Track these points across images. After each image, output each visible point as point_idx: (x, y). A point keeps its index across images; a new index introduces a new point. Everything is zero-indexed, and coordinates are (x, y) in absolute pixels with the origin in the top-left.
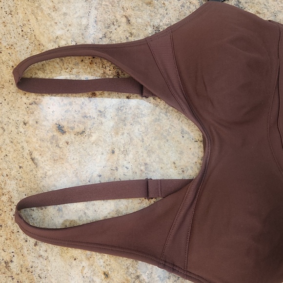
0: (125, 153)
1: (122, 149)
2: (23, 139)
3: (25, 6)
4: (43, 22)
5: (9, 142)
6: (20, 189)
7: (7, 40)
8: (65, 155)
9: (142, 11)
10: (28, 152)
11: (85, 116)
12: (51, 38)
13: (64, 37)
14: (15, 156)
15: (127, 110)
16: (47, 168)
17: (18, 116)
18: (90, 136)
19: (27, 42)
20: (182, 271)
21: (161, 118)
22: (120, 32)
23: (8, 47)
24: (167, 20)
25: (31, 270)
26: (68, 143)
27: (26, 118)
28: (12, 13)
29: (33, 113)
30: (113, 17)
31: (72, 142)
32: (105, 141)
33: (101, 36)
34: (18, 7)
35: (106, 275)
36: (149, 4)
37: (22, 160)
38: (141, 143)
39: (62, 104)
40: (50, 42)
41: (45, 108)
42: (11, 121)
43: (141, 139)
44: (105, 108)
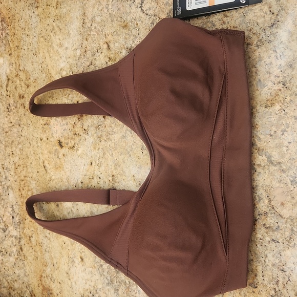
0: (99, 165)
1: (97, 162)
2: (40, 151)
3: (44, 47)
4: (53, 58)
5: (33, 153)
6: (37, 188)
7: (33, 75)
8: (62, 165)
9: (119, 35)
10: (42, 161)
11: (75, 134)
12: (58, 70)
13: (65, 69)
14: (35, 163)
15: (103, 128)
16: (52, 174)
17: (38, 134)
18: (78, 150)
19: (44, 75)
21: (127, 135)
22: (102, 58)
23: (34, 81)
24: (138, 40)
25: (41, 245)
26: (64, 156)
27: (42, 136)
28: (37, 54)
29: (45, 132)
30: (98, 45)
31: (66, 155)
32: (87, 155)
33: (88, 64)
34: (40, 48)
35: (82, 259)
36: (125, 26)
37: (39, 167)
38: (110, 157)
39: (62, 124)
40: (56, 74)
41: (52, 128)
42: (34, 138)
43: (111, 154)
44: (88, 126)
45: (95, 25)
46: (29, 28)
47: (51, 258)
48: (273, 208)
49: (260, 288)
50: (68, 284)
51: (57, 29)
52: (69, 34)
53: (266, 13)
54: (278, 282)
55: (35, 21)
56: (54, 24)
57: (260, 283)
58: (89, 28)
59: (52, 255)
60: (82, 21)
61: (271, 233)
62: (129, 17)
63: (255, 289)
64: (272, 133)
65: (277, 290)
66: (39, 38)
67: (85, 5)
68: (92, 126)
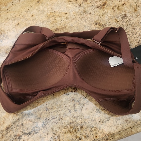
0: (67, 18)
1: (68, 17)
9: (130, 8)
15: (85, 14)
18: (70, 4)
21: (87, 28)
22: (117, 3)
24: (131, 19)
32: (69, 10)
35: (18, 24)
36: (135, 10)
38: (73, 23)
43: (75, 22)
44: (83, 6)
47: (10, 7)
48: (83, 106)
50: (2, 21)
54: (54, 119)
57: (50, 112)
59: (12, 7)
61: (72, 109)
62: (140, 10)
63: (46, 111)
65: (50, 120)
68: (84, 8)
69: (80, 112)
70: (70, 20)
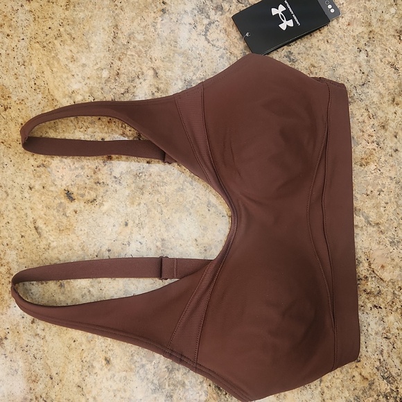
0: (140, 226)
1: (137, 222)
2: (28, 205)
3: (40, 56)
4: (59, 74)
5: (12, 208)
6: (20, 260)
7: (18, 94)
8: (72, 225)
9: (173, 63)
10: (32, 220)
11: (98, 182)
12: (67, 92)
13: (81, 92)
14: (17, 223)
15: (147, 177)
16: (51, 238)
17: (24, 179)
18: (101, 204)
19: (40, 96)
20: (191, 363)
21: (185, 187)
22: (145, 87)
23: (18, 102)
24: (201, 73)
25: (26, 349)
26: (76, 212)
27: (32, 182)
28: (26, 64)
29: (40, 177)
30: (139, 70)
31: (81, 211)
32: (118, 211)
33: (122, 91)
34: (33, 56)
35: (108, 361)
36: (182, 54)
37: (25, 229)
38: (158, 216)
39: (73, 167)
40: (64, 97)
41: (54, 172)
42: (15, 185)
43: (159, 211)
44: (121, 173)
45: (133, 43)
46: (10, 26)
47: (46, 367)
48: (373, 271)
49: (363, 360)
51: (66, 37)
52: (88, 47)
53: (357, 72)
54: (382, 351)
55: (23, 19)
56: (62, 29)
57: (364, 355)
58: (124, 45)
59: (49, 362)
60: (112, 35)
61: (373, 299)
63: (359, 363)
64: (369, 193)
65: (382, 360)
66: (32, 43)
67: (117, 15)
68: (128, 173)
69: (384, 284)
70: (147, 221)
